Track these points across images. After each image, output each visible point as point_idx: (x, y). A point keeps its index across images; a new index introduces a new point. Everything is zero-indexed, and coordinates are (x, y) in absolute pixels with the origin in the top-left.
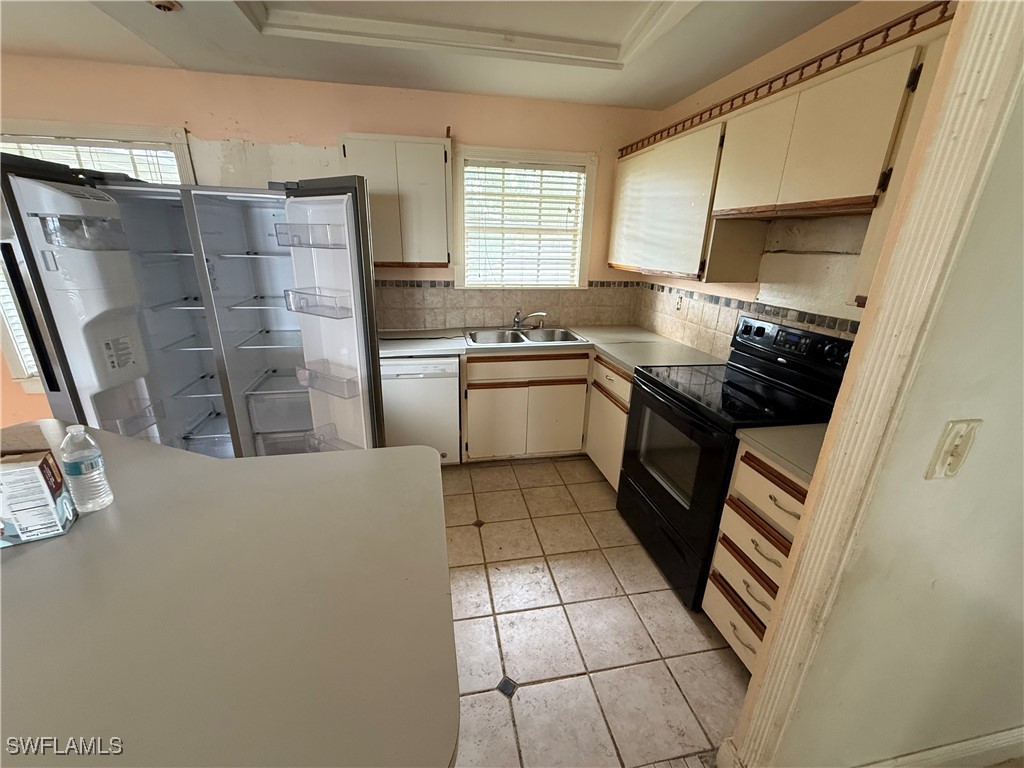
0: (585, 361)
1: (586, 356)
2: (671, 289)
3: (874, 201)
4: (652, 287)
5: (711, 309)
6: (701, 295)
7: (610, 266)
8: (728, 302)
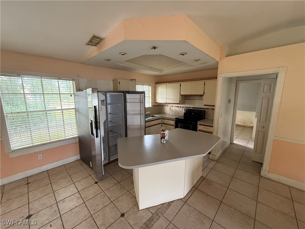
0: (161, 120)
1: (160, 119)
2: (168, 106)
3: (203, 95)
4: (163, 106)
5: (177, 108)
6: (175, 106)
7: (156, 102)
8: (181, 107)
